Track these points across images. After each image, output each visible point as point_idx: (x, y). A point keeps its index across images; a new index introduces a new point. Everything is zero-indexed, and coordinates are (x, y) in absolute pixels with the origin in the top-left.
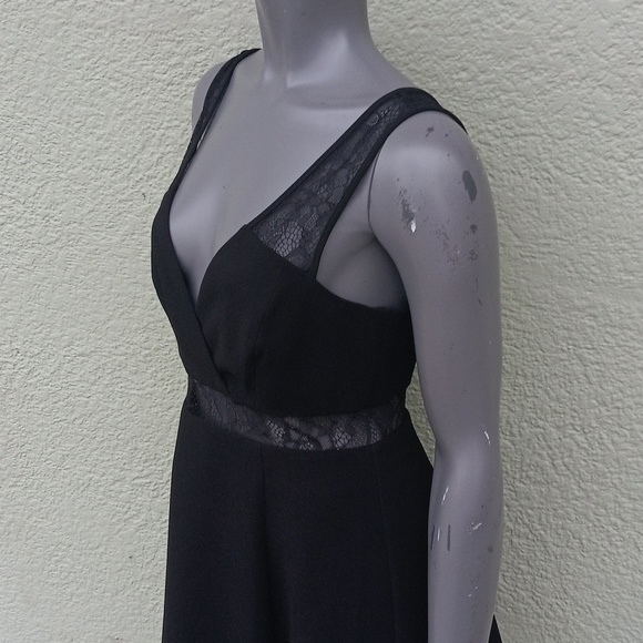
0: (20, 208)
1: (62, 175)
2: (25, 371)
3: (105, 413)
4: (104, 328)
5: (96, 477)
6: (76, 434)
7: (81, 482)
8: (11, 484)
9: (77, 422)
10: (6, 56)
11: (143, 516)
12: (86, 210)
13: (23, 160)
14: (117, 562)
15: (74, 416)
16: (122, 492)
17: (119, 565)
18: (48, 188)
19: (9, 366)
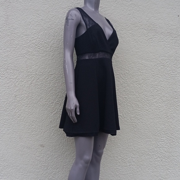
0: (46, 44)
1: (57, 38)
2: (37, 78)
3: (53, 87)
4: (57, 69)
5: (47, 103)
6: (45, 93)
7: (43, 104)
8: (25, 106)
9: (46, 90)
10: (51, 17)
11: (56, 111)
13: (49, 35)
16: (52, 106)
17: (47, 124)
18: (53, 41)
19: (33, 77)
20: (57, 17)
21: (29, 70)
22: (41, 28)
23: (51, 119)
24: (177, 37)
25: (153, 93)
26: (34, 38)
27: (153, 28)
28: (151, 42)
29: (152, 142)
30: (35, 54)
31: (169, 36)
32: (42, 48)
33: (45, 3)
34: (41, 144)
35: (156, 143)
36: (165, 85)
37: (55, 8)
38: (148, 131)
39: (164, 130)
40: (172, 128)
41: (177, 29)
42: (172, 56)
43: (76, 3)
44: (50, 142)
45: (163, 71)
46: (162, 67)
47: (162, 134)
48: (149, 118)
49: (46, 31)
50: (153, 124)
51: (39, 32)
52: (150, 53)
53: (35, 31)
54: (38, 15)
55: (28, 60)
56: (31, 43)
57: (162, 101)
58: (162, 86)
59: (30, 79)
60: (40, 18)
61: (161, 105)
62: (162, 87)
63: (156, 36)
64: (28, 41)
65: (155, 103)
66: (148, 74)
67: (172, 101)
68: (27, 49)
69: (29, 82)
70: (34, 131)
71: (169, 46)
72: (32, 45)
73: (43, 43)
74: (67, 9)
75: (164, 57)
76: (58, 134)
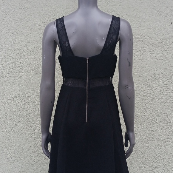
0: (22, 64)
1: (33, 58)
2: (14, 101)
3: (31, 110)
4: (35, 89)
5: (26, 126)
6: (23, 116)
7: (21, 128)
8: (3, 131)
9: (24, 112)
10: (26, 35)
11: (36, 135)
12: (36, 64)
13: (25, 55)
14: (26, 149)
15: (23, 111)
16: (31, 129)
17: (27, 150)
18: (29, 60)
19: (10, 100)
20: (32, 35)
21: (5, 93)
22: (16, 47)
23: (31, 144)
24: (171, 47)
25: (145, 113)
26: (9, 59)
27: (142, 39)
28: (140, 55)
29: (146, 168)
30: (11, 76)
31: (161, 47)
32: (17, 69)
33: (19, 21)
34: (21, 170)
35: (151, 170)
36: (159, 103)
37: (30, 26)
38: (141, 156)
39: (160, 155)
40: (169, 153)
41: (171, 39)
42: (166, 70)
43: (52, 18)
44: (30, 168)
45: (156, 88)
46: (154, 82)
47: (158, 160)
48: (142, 141)
49: (21, 51)
50: (146, 148)
51: (14, 52)
52: (138, 67)
53: (10, 51)
54: (12, 34)
55: (4, 82)
56: (6, 64)
57: (156, 121)
58: (155, 104)
59: (7, 102)
60: (14, 38)
61: (155, 126)
62: (155, 106)
63: (145, 49)
64: (3, 63)
65: (148, 124)
66: (138, 91)
67: (169, 121)
68: (2, 70)
69: (6, 105)
70: (14, 157)
71: (161, 58)
72: (7, 66)
73: (19, 63)
74: (42, 25)
75: (156, 72)
76: (39, 159)
